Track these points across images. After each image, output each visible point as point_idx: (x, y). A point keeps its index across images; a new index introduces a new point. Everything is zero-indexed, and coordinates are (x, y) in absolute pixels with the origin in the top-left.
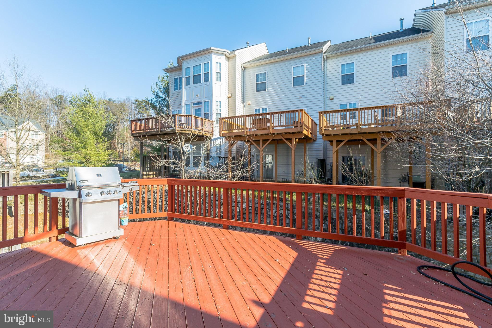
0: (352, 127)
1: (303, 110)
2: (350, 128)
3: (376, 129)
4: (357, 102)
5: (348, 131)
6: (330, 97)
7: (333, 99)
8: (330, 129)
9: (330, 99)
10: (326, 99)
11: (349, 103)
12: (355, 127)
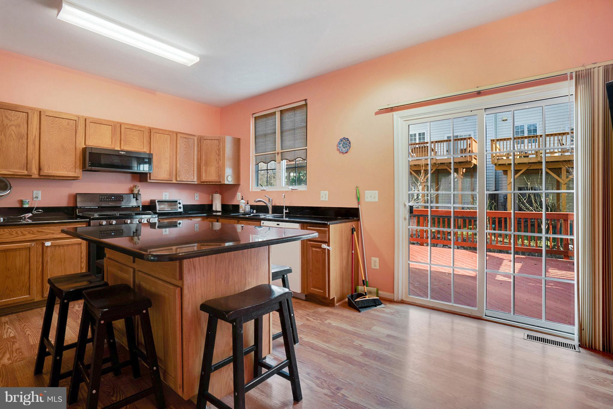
0: (530, 156)
1: (472, 138)
2: (528, 157)
3: (560, 158)
4: (537, 123)
5: (526, 160)
6: (502, 118)
7: (507, 120)
8: (505, 158)
9: (503, 120)
10: (498, 120)
11: (527, 125)
12: (535, 156)
